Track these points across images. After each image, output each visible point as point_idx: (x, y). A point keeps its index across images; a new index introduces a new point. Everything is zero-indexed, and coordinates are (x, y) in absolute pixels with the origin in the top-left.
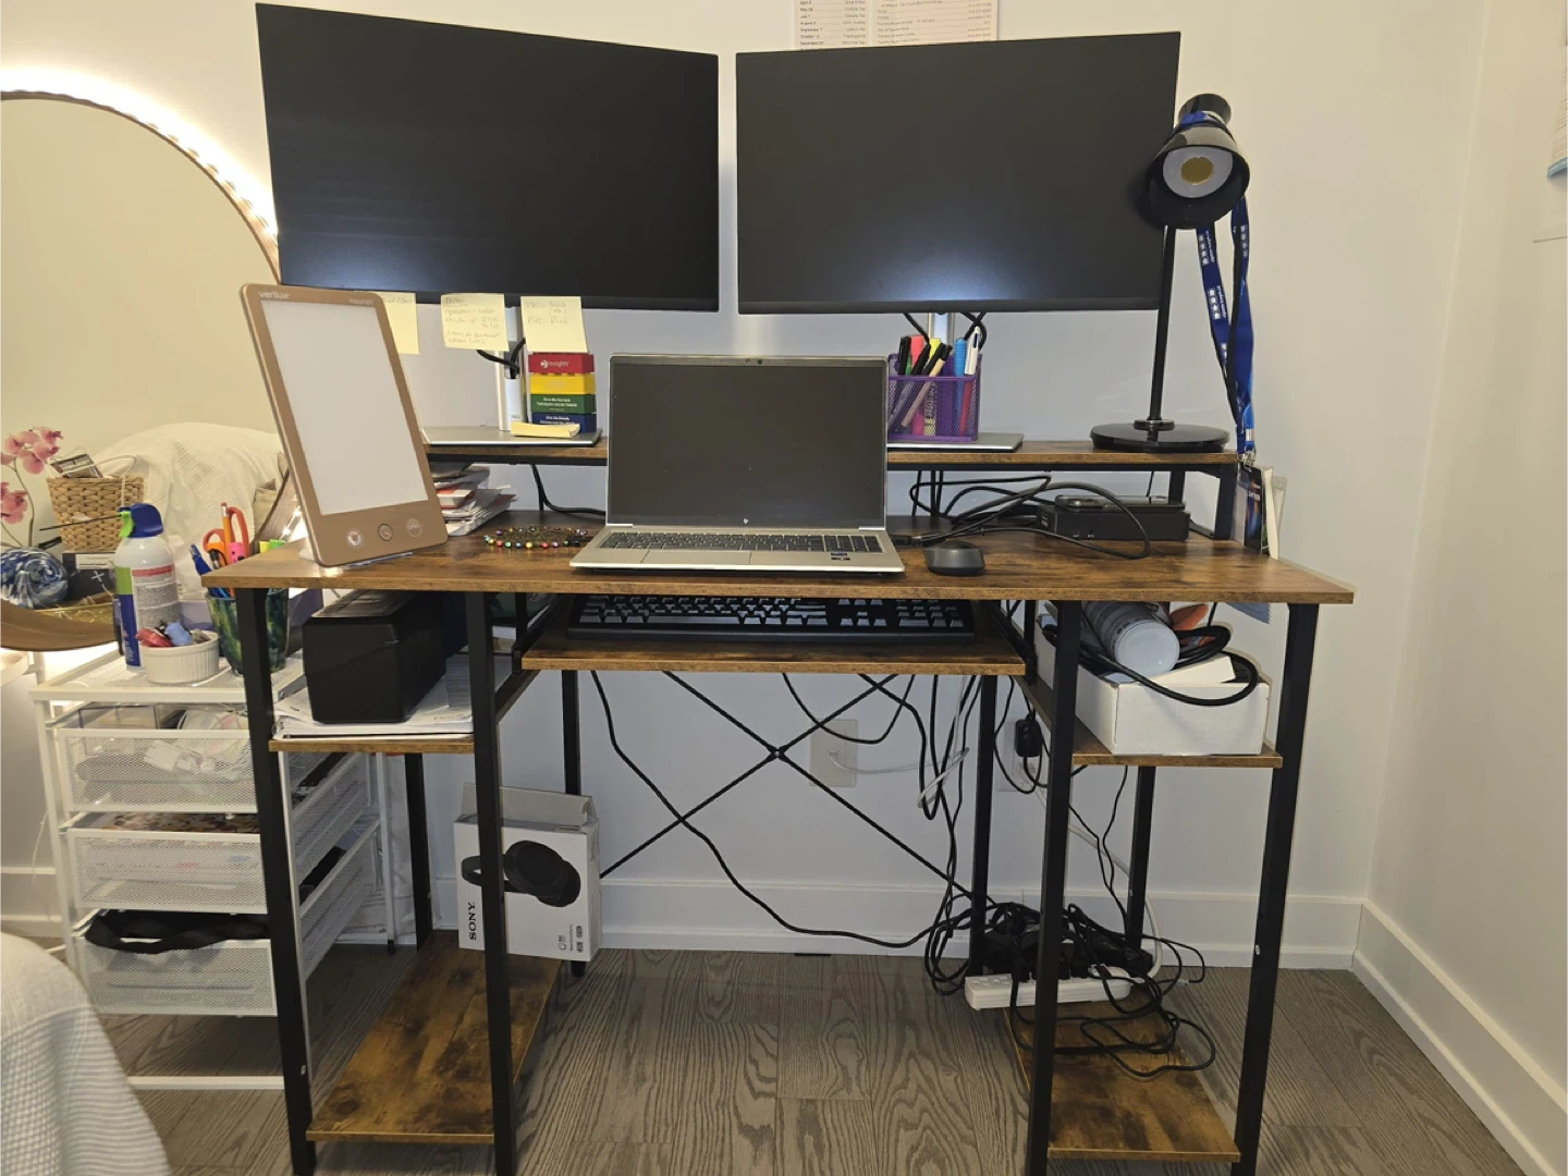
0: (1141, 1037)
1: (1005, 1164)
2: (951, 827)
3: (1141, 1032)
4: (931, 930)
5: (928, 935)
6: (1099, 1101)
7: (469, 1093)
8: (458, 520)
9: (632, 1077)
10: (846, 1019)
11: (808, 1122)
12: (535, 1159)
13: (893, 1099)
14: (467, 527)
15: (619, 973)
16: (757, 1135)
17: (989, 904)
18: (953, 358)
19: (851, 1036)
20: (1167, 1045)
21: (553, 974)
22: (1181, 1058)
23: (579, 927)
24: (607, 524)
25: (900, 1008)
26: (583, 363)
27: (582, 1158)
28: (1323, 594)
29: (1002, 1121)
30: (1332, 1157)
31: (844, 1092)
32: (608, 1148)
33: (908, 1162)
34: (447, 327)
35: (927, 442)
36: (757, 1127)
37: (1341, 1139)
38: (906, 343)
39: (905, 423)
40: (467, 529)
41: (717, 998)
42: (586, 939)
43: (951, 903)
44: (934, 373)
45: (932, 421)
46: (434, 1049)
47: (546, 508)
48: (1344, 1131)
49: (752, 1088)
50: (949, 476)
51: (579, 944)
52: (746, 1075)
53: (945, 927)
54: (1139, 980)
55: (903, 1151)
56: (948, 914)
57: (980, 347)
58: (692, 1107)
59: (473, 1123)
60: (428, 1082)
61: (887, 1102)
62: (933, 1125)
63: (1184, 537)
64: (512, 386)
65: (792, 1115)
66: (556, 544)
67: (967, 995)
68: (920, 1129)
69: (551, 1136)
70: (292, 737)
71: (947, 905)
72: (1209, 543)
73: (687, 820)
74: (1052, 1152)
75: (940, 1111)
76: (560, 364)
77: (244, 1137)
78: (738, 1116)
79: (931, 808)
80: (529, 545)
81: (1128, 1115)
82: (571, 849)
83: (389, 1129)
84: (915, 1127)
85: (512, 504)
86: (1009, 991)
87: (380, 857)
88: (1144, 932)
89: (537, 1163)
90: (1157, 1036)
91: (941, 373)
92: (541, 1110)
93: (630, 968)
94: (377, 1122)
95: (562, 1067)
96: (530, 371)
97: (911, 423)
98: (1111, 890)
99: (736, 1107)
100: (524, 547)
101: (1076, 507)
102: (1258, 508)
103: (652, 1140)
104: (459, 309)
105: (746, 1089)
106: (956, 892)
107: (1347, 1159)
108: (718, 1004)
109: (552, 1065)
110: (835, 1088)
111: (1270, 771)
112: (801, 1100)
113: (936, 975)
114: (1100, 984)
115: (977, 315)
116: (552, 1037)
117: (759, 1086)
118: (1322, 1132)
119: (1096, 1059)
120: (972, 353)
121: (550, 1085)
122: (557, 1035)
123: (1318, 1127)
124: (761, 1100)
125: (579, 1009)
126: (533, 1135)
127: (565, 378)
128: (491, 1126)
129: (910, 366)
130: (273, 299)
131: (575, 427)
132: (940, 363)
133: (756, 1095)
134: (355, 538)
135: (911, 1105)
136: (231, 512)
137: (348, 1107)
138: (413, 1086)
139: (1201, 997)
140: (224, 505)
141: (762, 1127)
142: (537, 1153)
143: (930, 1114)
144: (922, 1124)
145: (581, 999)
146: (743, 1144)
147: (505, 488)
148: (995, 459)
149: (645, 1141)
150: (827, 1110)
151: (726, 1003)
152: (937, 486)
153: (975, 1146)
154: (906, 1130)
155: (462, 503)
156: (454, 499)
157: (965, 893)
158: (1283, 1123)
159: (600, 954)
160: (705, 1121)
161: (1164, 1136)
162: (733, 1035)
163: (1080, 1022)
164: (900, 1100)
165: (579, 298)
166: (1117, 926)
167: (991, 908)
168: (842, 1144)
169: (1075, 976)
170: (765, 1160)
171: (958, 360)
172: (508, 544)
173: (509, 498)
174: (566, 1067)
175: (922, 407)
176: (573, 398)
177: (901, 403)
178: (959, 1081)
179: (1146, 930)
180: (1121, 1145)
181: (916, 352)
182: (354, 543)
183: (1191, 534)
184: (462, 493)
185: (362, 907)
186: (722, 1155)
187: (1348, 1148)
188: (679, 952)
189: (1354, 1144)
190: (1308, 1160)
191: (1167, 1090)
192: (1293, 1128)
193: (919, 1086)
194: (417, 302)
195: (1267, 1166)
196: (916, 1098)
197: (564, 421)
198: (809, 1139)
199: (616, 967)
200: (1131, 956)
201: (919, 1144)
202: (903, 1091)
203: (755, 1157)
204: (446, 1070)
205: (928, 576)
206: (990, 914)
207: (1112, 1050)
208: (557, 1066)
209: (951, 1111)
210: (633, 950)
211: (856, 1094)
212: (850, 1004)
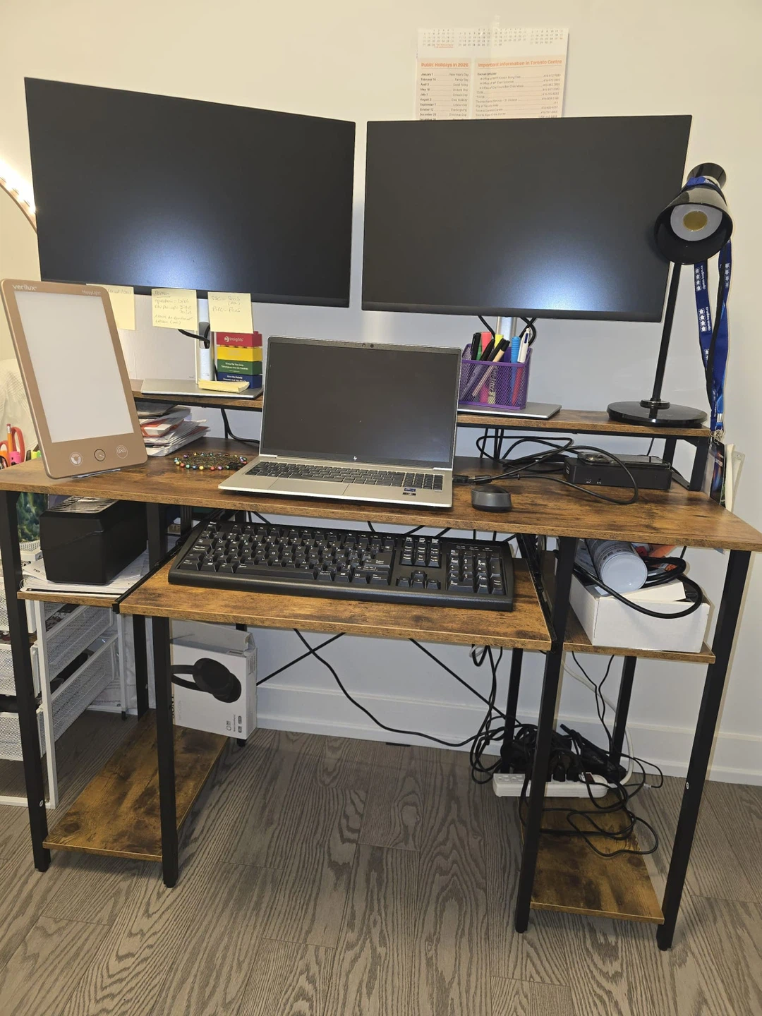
0: (609, 826)
1: (503, 906)
2: (494, 670)
3: (611, 822)
4: (475, 738)
5: (473, 741)
6: (571, 871)
7: (151, 825)
8: (159, 445)
9: (264, 819)
10: (413, 792)
11: (376, 863)
12: (191, 871)
13: (435, 852)
14: (165, 451)
15: (268, 745)
16: (340, 869)
17: (516, 723)
18: (510, 349)
19: (414, 804)
20: (626, 835)
21: (220, 747)
22: (635, 844)
23: (240, 717)
24: (260, 455)
25: (451, 787)
26: (254, 339)
27: (222, 874)
28: (754, 545)
29: (506, 875)
30: (733, 922)
31: (403, 844)
32: (241, 868)
33: (438, 898)
34: (155, 312)
35: (490, 408)
36: (340, 863)
37: (741, 911)
38: (477, 337)
39: (475, 394)
40: (166, 452)
41: (330, 770)
42: (244, 725)
43: (490, 721)
44: (496, 359)
45: (493, 394)
46: (135, 792)
47: (229, 437)
48: (744, 905)
49: (342, 836)
50: (507, 433)
51: (239, 727)
52: (339, 824)
53: (486, 735)
54: (613, 786)
55: (436, 889)
56: (487, 728)
57: (530, 343)
58: (300, 845)
59: (150, 847)
60: (127, 815)
61: (431, 853)
62: (459, 874)
63: (667, 488)
64: (205, 353)
65: (366, 855)
66: (220, 468)
67: (494, 786)
68: (450, 875)
69: (204, 857)
70: (33, 590)
71: (487, 723)
72: (685, 493)
73: (316, 652)
74: (534, 905)
75: (465, 864)
76: (237, 340)
77: (9, 838)
78: (330, 855)
79: (478, 659)
80: (201, 468)
81: (590, 883)
82: (236, 666)
83: (96, 846)
84: (446, 873)
85: (207, 433)
86: (522, 786)
87: (117, 658)
88: (623, 752)
89: (192, 875)
90: (620, 827)
91: (502, 360)
92: (201, 838)
93: (276, 744)
94: (89, 840)
95: (220, 809)
96: (218, 344)
97: (480, 393)
98: (602, 720)
99: (329, 848)
100: (198, 469)
101: (590, 462)
102: (721, 471)
103: (270, 866)
104: (164, 299)
105: (338, 836)
106: (494, 713)
107: (743, 925)
108: (329, 774)
109: (214, 807)
110: (397, 841)
111: (707, 666)
112: (373, 847)
113: (477, 766)
114: (584, 786)
115: (530, 319)
116: (217, 787)
117: (348, 834)
118: (728, 904)
119: (575, 840)
120: (524, 347)
121: (210, 822)
122: (220, 786)
123: (726, 900)
124: (347, 844)
125: (237, 770)
126: (193, 855)
127: (240, 349)
128: (161, 850)
129: (480, 353)
130: (24, 290)
131: (246, 384)
132: (501, 353)
133: (344, 840)
134: (76, 459)
135: (446, 857)
136: (13, 431)
137: (72, 827)
138: (116, 817)
139: (659, 797)
140: (9, 425)
141: (344, 864)
142: (193, 868)
143: (458, 866)
144: (452, 872)
145: (239, 764)
146: (330, 875)
147: (202, 422)
148: (534, 424)
149: (265, 866)
150: (389, 856)
151: (335, 774)
152: (499, 439)
153: (485, 891)
154: (440, 875)
155: (164, 434)
156: (158, 431)
157: (502, 715)
158: (701, 894)
159: (257, 733)
160: (307, 856)
161: (613, 900)
162: (336, 799)
163: (568, 812)
164: (439, 854)
165: (249, 294)
166: (604, 745)
167: (517, 726)
168: (395, 881)
169: (569, 779)
170: (342, 887)
171: (513, 352)
172: (188, 466)
173: (204, 429)
174: (222, 809)
175: (487, 383)
176: (246, 363)
177: (473, 379)
178: (482, 843)
179: (624, 751)
180: (582, 905)
181: (484, 343)
182: (75, 462)
183: (673, 484)
184: (164, 427)
185: (105, 689)
186: (314, 881)
187: (745, 916)
188: (310, 734)
189: (750, 915)
190: (715, 924)
191: (621, 867)
192: (708, 899)
193: (454, 845)
194: (135, 293)
195: (685, 923)
196: (451, 852)
197: (240, 379)
198: (374, 875)
199: (267, 742)
200: (611, 767)
201: (447, 886)
202: (442, 847)
203: (336, 884)
204: (140, 807)
205: (470, 510)
206: (517, 730)
207: (584, 835)
208: (217, 808)
209: (473, 864)
210: (280, 731)
211: (411, 847)
212: (417, 782)
